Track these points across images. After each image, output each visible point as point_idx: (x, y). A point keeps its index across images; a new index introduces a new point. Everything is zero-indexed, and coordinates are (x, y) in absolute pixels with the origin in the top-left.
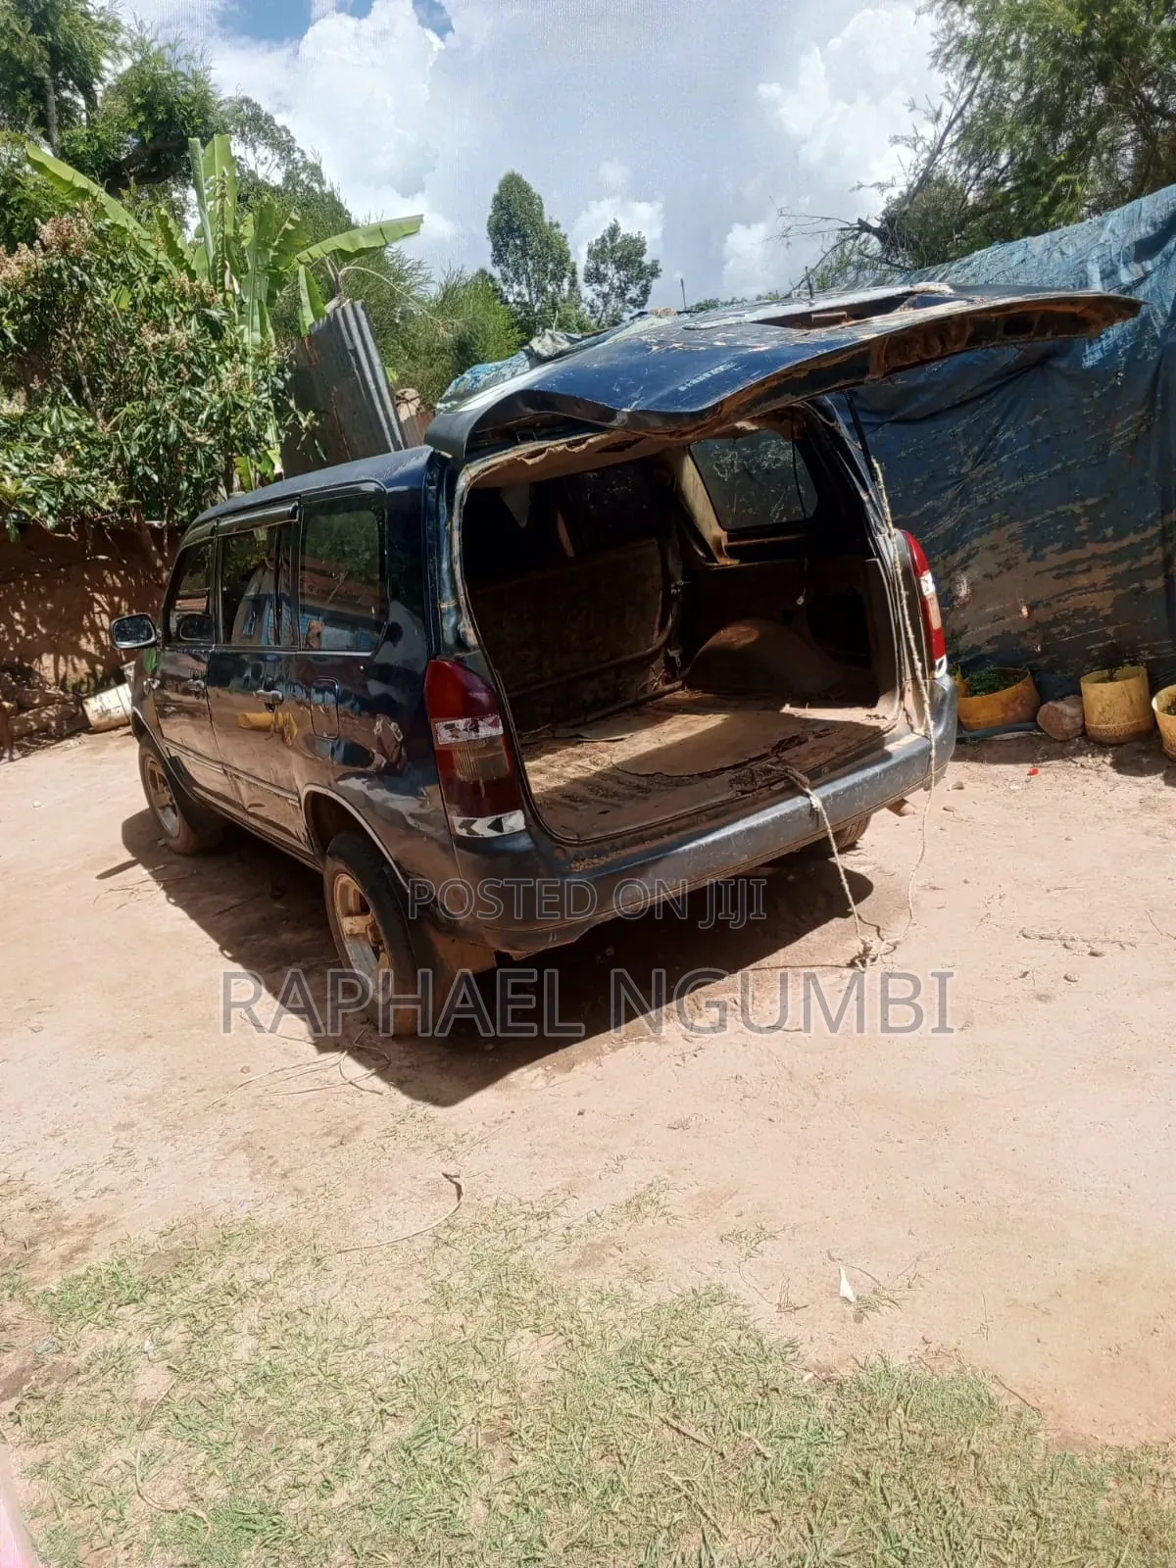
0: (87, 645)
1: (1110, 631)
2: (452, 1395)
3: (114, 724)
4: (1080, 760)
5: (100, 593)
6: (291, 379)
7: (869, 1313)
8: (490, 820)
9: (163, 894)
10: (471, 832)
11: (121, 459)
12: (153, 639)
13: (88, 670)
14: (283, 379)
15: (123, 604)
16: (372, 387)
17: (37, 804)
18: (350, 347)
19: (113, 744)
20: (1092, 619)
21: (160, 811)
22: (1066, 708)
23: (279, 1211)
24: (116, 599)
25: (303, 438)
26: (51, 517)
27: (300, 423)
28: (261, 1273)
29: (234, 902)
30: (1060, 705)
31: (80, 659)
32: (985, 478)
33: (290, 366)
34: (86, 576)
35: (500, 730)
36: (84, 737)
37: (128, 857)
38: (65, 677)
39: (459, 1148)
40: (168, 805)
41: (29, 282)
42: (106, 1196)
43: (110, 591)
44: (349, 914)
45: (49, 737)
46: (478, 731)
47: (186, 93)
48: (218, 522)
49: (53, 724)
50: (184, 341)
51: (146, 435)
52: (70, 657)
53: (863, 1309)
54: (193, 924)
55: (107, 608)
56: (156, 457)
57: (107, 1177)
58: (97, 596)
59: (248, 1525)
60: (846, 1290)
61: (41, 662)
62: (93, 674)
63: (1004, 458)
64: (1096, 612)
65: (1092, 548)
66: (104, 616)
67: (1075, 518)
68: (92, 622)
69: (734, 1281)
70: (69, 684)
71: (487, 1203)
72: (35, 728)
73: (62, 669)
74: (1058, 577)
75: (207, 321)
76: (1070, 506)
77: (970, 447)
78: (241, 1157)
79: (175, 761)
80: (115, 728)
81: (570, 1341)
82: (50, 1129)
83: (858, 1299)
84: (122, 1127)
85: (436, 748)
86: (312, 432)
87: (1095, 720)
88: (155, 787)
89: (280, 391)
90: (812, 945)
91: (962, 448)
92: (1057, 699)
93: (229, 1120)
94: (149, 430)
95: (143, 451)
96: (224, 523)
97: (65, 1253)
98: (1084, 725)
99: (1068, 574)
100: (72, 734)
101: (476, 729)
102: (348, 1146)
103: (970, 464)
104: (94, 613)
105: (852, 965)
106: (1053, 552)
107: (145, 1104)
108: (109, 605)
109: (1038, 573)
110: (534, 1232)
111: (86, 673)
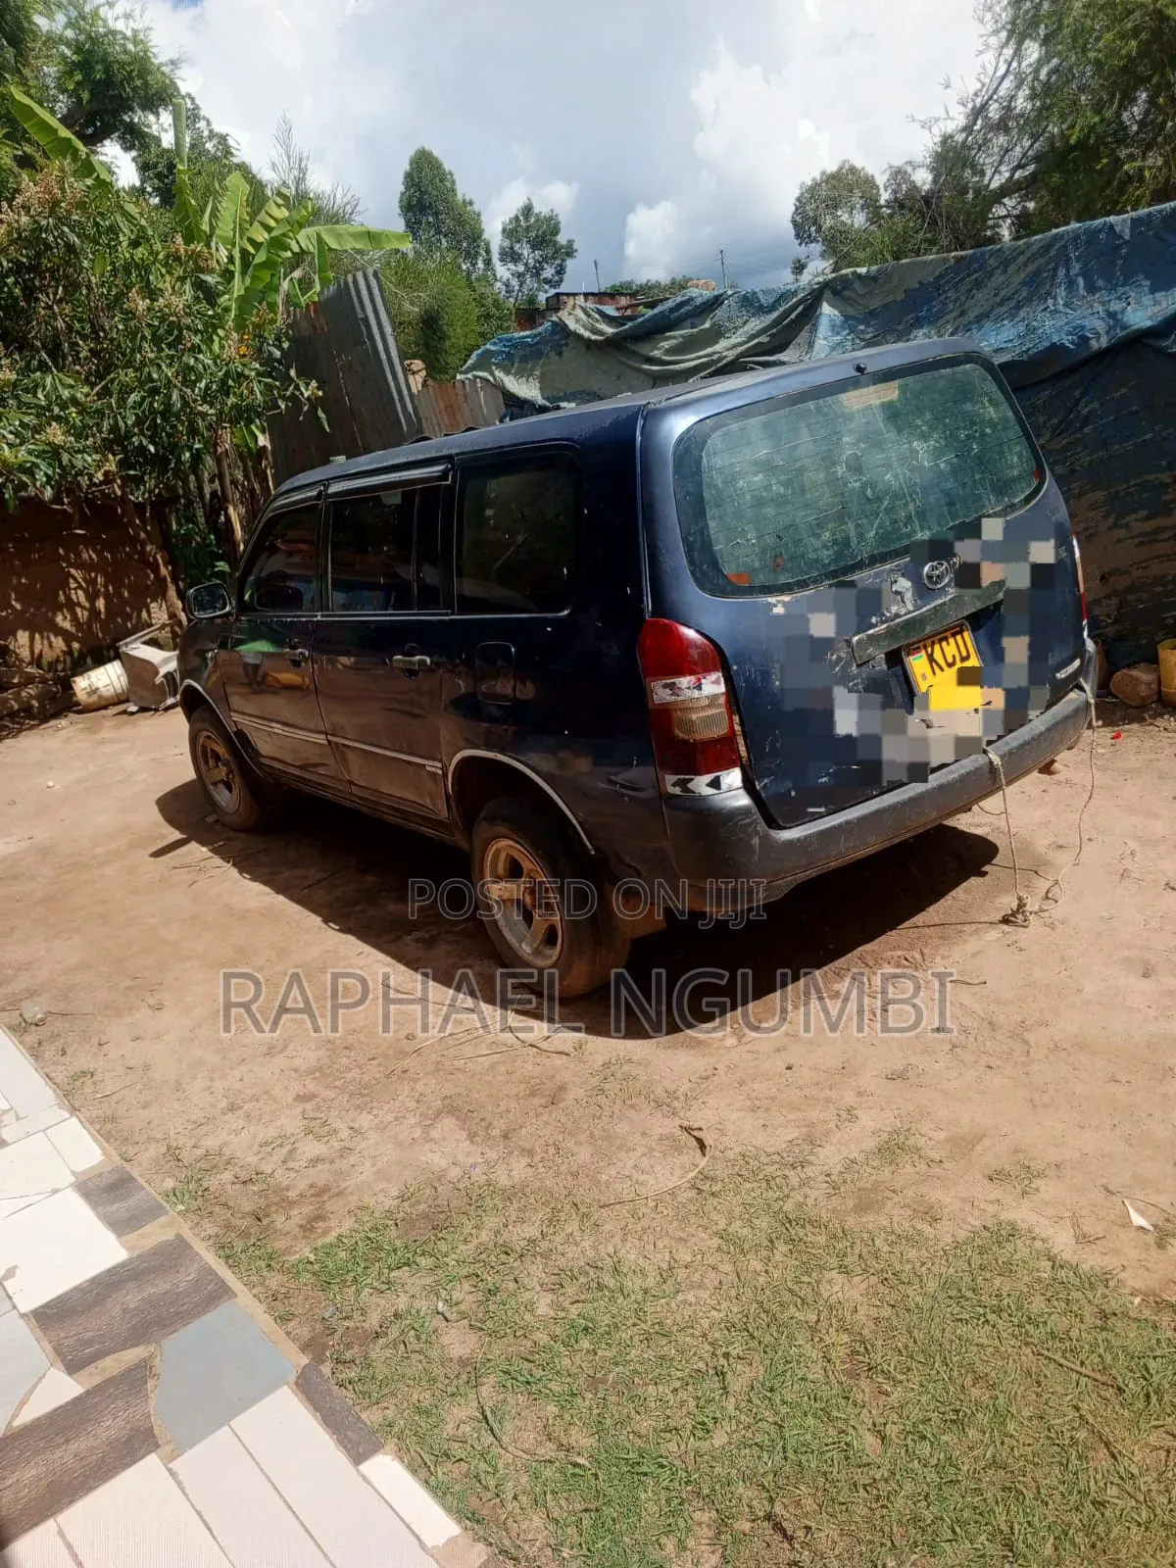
0: (63, 621)
2: (791, 1338)
3: (104, 703)
4: (1160, 722)
5: (76, 569)
6: (289, 347)
7: (1172, 1240)
8: (708, 778)
9: (234, 872)
10: (686, 790)
11: (114, 429)
12: (228, 609)
13: (65, 648)
14: (280, 348)
15: (99, 580)
16: (383, 356)
17: (51, 784)
18: (361, 316)
19: (108, 723)
20: (1170, 587)
21: (211, 787)
22: (1142, 675)
23: (518, 1170)
24: (93, 575)
25: (306, 408)
26: (48, 488)
27: (302, 394)
28: (532, 1231)
29: (320, 875)
30: (1135, 673)
31: (56, 636)
32: (1065, 449)
33: (286, 334)
34: (61, 551)
35: (722, 688)
36: (72, 716)
37: (177, 835)
38: (41, 655)
39: (676, 1104)
40: (223, 781)
41: (12, 242)
42: (320, 1166)
43: (80, 565)
44: (498, 878)
45: (31, 716)
46: (700, 689)
47: (126, 52)
48: (326, 487)
49: (35, 703)
50: (181, 306)
51: (140, 404)
52: (45, 634)
53: (1162, 1236)
54: (281, 898)
55: (83, 584)
56: (154, 426)
57: (311, 1148)
58: (73, 571)
59: (636, 1472)
60: (1138, 1220)
61: (16, 640)
62: (69, 652)
63: (1087, 430)
66: (80, 592)
67: (1163, 487)
68: (68, 598)
69: (1021, 1214)
70: (44, 662)
71: (731, 1155)
72: (16, 707)
73: (38, 648)
74: (1141, 544)
75: (200, 285)
76: (1159, 476)
77: (1050, 420)
78: (448, 1123)
79: (240, 734)
80: (105, 707)
81: (886, 1279)
82: (224, 1103)
83: (1155, 1227)
84: (300, 1098)
85: (651, 707)
86: (314, 403)
87: (1174, 685)
88: (206, 762)
89: (276, 360)
90: (961, 903)
91: (1041, 419)
92: (1129, 666)
93: (419, 1087)
94: (143, 399)
95: (139, 422)
96: (333, 489)
97: (304, 1222)
98: (1160, 691)
99: (1152, 542)
100: (57, 714)
101: (699, 687)
102: (561, 1105)
103: (1048, 435)
104: (70, 589)
105: (1005, 921)
106: (1136, 520)
107: (317, 1074)
108: (84, 580)
109: (1119, 541)
110: (794, 1181)
111: (62, 651)
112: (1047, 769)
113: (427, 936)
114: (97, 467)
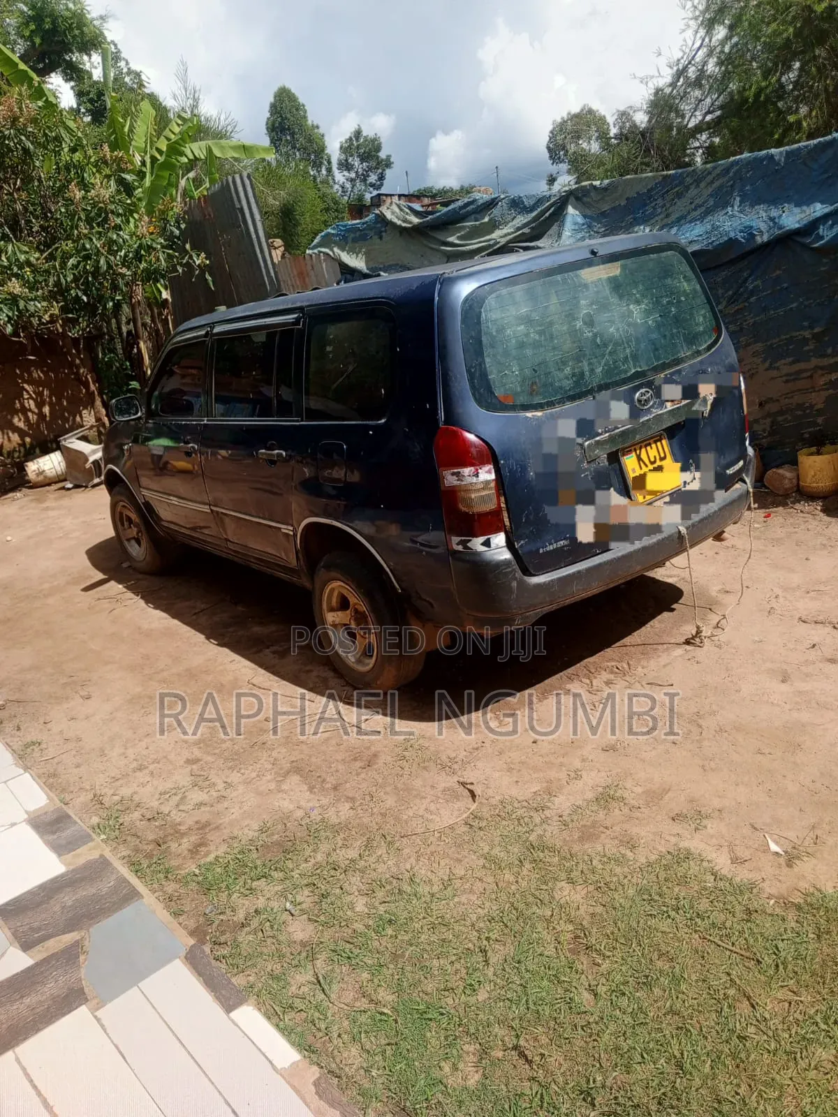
0: (19, 422)
1: (820, 420)
2: (533, 926)
3: (47, 481)
4: (797, 506)
5: (28, 384)
6: (185, 228)
7: (797, 862)
8: (482, 539)
9: (142, 603)
10: (466, 547)
11: (58, 284)
12: (139, 414)
13: (20, 442)
14: (179, 228)
15: (45, 393)
16: (254, 236)
17: (9, 538)
18: (238, 206)
19: (51, 496)
20: (808, 411)
21: (125, 540)
22: (786, 473)
23: (344, 812)
24: (41, 389)
25: (197, 272)
26: (9, 325)
27: (194, 262)
28: (352, 854)
29: (203, 606)
30: (781, 471)
31: (13, 433)
32: (737, 313)
33: (183, 218)
34: (18, 371)
35: (493, 476)
36: (25, 491)
37: (100, 576)
38: (2, 446)
39: (456, 766)
40: (134, 538)
42: (203, 809)
43: (31, 382)
44: (332, 610)
46: (478, 477)
47: (68, 9)
48: (212, 328)
50: (107, 196)
51: (77, 267)
52: (6, 431)
53: (791, 859)
54: (176, 622)
55: (34, 396)
56: (87, 283)
57: (196, 796)
58: (26, 386)
59: (424, 1016)
60: (774, 847)
62: (24, 444)
63: (753, 299)
64: (812, 406)
65: (815, 362)
66: (31, 402)
67: (805, 341)
68: (23, 405)
69: (694, 843)
70: (5, 452)
71: (493, 801)
73: (1, 440)
74: (787, 381)
75: (121, 182)
76: (802, 333)
77: (726, 292)
78: (295, 779)
79: (147, 504)
80: (49, 485)
81: (600, 887)
82: (135, 764)
83: (786, 852)
84: (188, 762)
85: (442, 488)
86: (203, 268)
87: (808, 481)
88: (123, 524)
89: (176, 237)
90: (657, 630)
91: (720, 292)
92: (777, 467)
93: (274, 754)
94: (79, 262)
95: (76, 280)
96: (216, 330)
97: (191, 848)
98: (798, 485)
99: (794, 380)
100: (14, 489)
101: (477, 475)
102: (376, 767)
103: (724, 303)
104: (24, 399)
105: (687, 642)
106: (785, 364)
107: (202, 745)
108: (34, 392)
109: (773, 378)
110: (537, 820)
111: (19, 444)
112: (719, 537)
113: (281, 649)
114: (44, 310)
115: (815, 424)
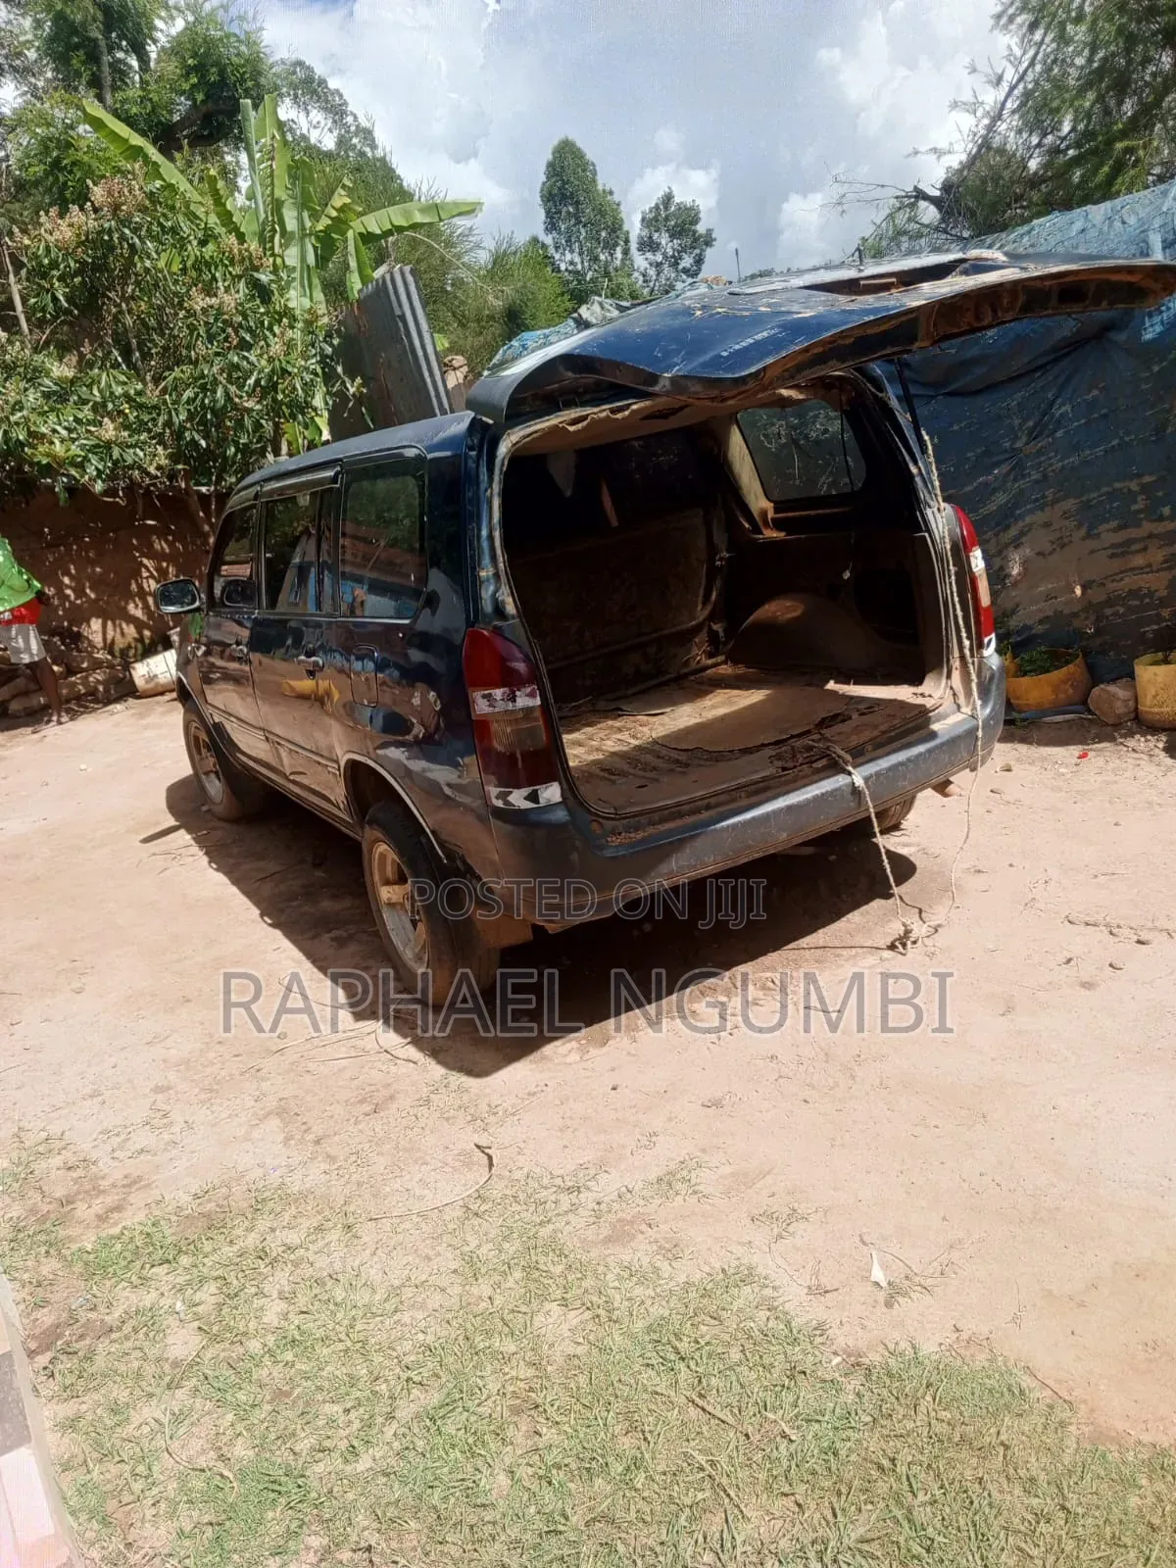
0: (135, 610)
1: (1166, 613)
2: (478, 1366)
3: (161, 689)
4: (1131, 743)
5: (148, 558)
6: (339, 344)
7: (900, 1299)
8: (525, 791)
9: (205, 859)
10: (507, 803)
11: (169, 423)
12: (197, 604)
13: (136, 635)
14: (331, 345)
15: (170, 570)
16: (420, 353)
17: (83, 767)
18: (398, 312)
19: (160, 709)
20: (1147, 600)
21: (203, 777)
22: (1118, 691)
23: (313, 1176)
24: (165, 564)
25: (351, 404)
26: (99, 482)
27: (347, 389)
28: (293, 1238)
29: (278, 868)
30: (1112, 688)
31: (127, 624)
32: (1040, 453)
33: (338, 331)
34: (134, 541)
35: (538, 701)
36: (131, 701)
37: (172, 822)
38: (113, 641)
39: (492, 1119)
40: (211, 771)
41: (80, 244)
42: (142, 1157)
43: (157, 557)
44: (387, 883)
45: (97, 701)
46: (515, 701)
47: (238, 55)
48: (261, 486)
49: (101, 688)
50: (233, 305)
51: (194, 400)
52: (117, 622)
53: (894, 1294)
54: (234, 889)
55: (155, 573)
56: (203, 422)
57: (142, 1139)
58: (145, 561)
59: (274, 1487)
60: (878, 1274)
61: (89, 627)
62: (141, 640)
63: (1059, 434)
64: (1151, 594)
65: (1148, 527)
66: (152, 582)
67: (1132, 496)
68: (140, 587)
69: (766, 1258)
70: (117, 648)
71: (518, 1175)
72: (83, 691)
73: (110, 633)
74: (1113, 556)
75: (255, 284)
76: (1127, 483)
77: (1025, 420)
78: (274, 1123)
79: (218, 727)
80: (162, 694)
81: (598, 1316)
82: (88, 1090)
83: (889, 1284)
84: (158, 1089)
85: (473, 718)
86: (359, 399)
87: (1148, 703)
88: (200, 753)
89: (327, 356)
91: (1017, 422)
92: (1110, 682)
93: (264, 1086)
94: (197, 395)
95: (191, 417)
96: (268, 487)
97: (101, 1212)
98: (1136, 708)
99: (1123, 554)
100: (119, 698)
101: (513, 700)
102: (382, 1114)
103: (1024, 439)
104: (141, 578)
105: (892, 947)
106: (1108, 531)
107: (182, 1067)
108: (156, 570)
109: (1092, 552)
110: (565, 1206)
111: (135, 639)
113: (345, 934)
114: (156, 459)
115: (1159, 619)
